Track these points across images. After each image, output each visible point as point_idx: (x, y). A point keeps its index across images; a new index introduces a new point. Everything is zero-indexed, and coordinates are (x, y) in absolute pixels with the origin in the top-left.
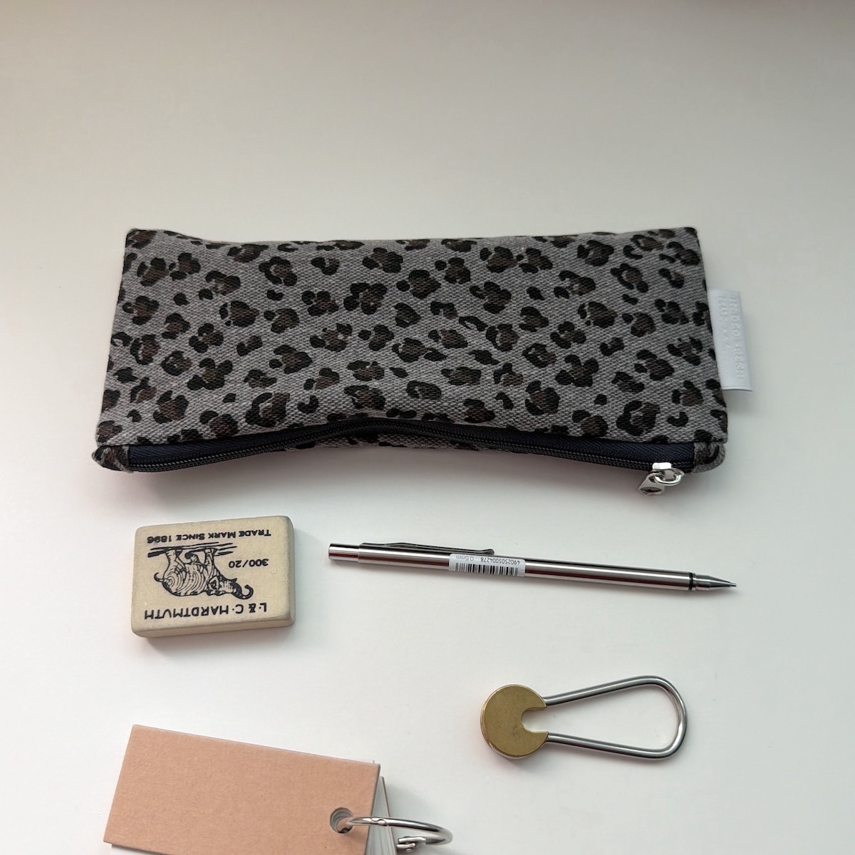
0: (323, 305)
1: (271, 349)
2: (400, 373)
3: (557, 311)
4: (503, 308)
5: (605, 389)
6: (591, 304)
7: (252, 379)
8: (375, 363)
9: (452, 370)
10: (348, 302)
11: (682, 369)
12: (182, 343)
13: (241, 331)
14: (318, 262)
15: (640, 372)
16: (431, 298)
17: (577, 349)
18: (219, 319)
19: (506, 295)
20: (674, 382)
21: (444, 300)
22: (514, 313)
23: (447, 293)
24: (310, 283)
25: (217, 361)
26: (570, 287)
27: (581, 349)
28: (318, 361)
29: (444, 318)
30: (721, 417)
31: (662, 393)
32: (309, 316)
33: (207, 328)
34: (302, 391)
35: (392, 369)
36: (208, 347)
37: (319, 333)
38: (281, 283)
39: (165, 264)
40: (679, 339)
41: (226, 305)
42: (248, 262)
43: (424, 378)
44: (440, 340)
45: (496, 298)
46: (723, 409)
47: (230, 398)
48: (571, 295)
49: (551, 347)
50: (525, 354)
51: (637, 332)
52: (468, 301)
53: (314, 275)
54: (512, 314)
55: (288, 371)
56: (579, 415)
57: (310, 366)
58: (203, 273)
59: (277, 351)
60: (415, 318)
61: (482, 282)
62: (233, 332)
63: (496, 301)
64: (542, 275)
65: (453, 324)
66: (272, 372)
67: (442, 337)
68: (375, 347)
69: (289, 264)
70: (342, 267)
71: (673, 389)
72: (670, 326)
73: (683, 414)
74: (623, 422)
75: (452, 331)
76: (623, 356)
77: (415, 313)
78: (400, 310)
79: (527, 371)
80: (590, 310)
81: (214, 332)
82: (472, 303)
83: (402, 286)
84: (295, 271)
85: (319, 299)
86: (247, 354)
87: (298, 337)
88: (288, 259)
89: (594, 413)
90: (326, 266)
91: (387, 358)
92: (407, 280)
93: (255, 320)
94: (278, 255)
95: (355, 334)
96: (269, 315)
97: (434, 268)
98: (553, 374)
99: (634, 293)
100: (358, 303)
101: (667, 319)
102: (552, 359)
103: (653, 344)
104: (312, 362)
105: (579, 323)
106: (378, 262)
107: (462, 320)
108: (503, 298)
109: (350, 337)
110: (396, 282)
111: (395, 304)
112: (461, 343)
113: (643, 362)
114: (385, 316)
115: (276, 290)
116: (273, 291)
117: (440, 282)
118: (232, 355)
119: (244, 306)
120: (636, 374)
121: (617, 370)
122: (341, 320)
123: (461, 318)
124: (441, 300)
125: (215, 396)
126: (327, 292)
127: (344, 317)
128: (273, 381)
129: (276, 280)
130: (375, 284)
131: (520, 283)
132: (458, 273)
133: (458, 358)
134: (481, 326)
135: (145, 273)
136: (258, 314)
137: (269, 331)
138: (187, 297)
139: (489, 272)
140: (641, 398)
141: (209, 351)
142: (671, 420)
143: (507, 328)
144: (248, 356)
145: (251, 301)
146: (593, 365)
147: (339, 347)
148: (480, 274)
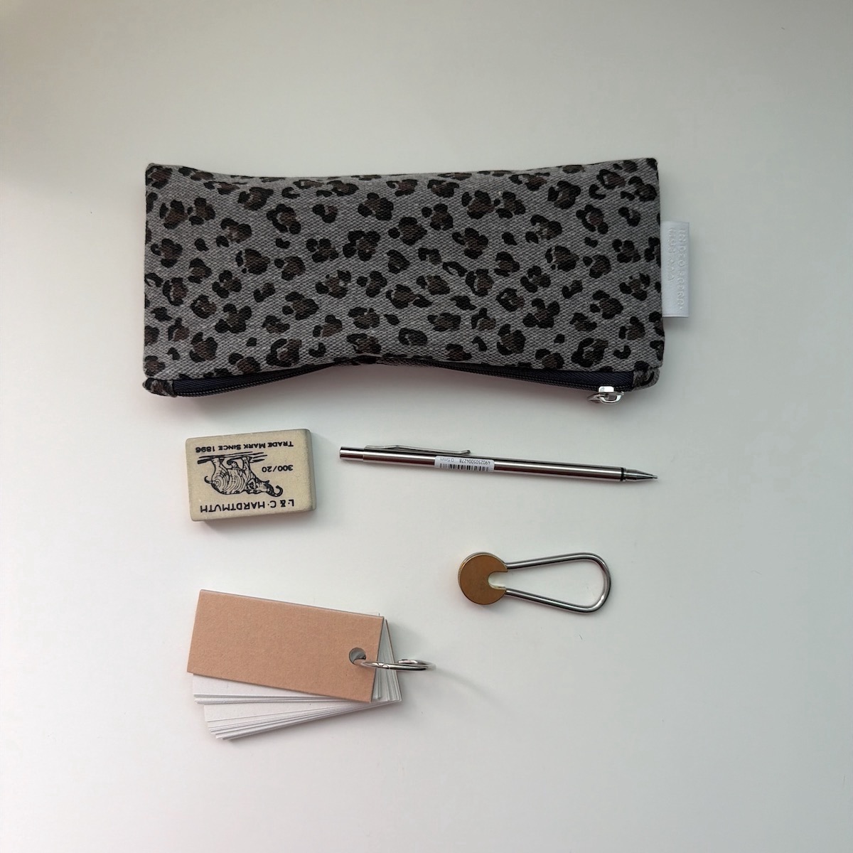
0: (325, 252)
1: (283, 296)
2: (393, 320)
3: (528, 255)
4: (481, 253)
5: (564, 329)
6: (558, 248)
7: (269, 324)
8: (372, 310)
9: (436, 316)
10: (346, 249)
11: (630, 306)
12: (205, 287)
13: (256, 279)
14: (318, 209)
15: (594, 312)
16: (418, 245)
17: (543, 293)
18: (236, 266)
19: (484, 241)
20: (622, 320)
21: (430, 246)
22: (490, 258)
23: (432, 239)
24: (312, 231)
25: (238, 306)
26: (540, 232)
27: (546, 293)
28: (323, 307)
29: (430, 264)
30: (659, 347)
31: (611, 330)
32: (313, 263)
33: (226, 275)
34: (311, 338)
35: (386, 316)
36: (228, 293)
37: (323, 280)
38: (287, 231)
39: (183, 207)
40: (631, 278)
41: (240, 253)
42: (256, 210)
43: (413, 325)
44: (427, 287)
45: (475, 244)
46: (662, 339)
47: (252, 342)
48: (540, 240)
49: (521, 291)
50: (498, 298)
51: (595, 274)
52: (451, 247)
53: (315, 223)
54: (488, 260)
55: (299, 317)
56: (541, 353)
57: (318, 312)
58: (218, 220)
59: (288, 298)
60: (405, 264)
61: (463, 229)
62: (249, 279)
63: (475, 247)
64: (515, 220)
65: (436, 270)
66: (285, 319)
67: (428, 283)
68: (372, 293)
69: (293, 212)
70: (340, 216)
71: (620, 326)
72: (624, 265)
73: (627, 348)
74: (577, 357)
75: (437, 277)
76: (581, 298)
77: (405, 259)
78: (392, 257)
79: (499, 314)
80: (556, 254)
81: (233, 279)
82: (454, 249)
83: (393, 233)
84: (299, 220)
85: (321, 246)
86: (262, 300)
87: (305, 284)
88: (292, 207)
89: (553, 351)
90: (326, 214)
91: (381, 305)
92: (398, 228)
93: (266, 267)
94: (283, 203)
95: (354, 280)
96: (279, 263)
97: (421, 215)
98: (521, 317)
99: (595, 235)
100: (356, 250)
101: (623, 259)
102: (520, 302)
103: (608, 284)
104: (318, 308)
105: (545, 267)
106: (371, 209)
107: (445, 266)
108: (481, 244)
109: (349, 284)
110: (387, 230)
111: (387, 251)
112: (445, 290)
113: (597, 303)
114: (379, 263)
115: (283, 239)
116: (281, 239)
117: (426, 229)
118: (250, 301)
119: (256, 254)
120: (590, 314)
121: (575, 311)
122: (341, 267)
123: (444, 263)
124: (429, 247)
125: (240, 340)
126: (327, 239)
127: (344, 263)
128: (286, 327)
129: (282, 229)
130: (370, 232)
131: (496, 229)
132: (442, 219)
133: (442, 304)
134: (462, 271)
135: (167, 215)
136: (269, 262)
137: (280, 278)
138: (206, 243)
139: (469, 219)
140: (593, 336)
141: (230, 297)
142: (617, 353)
143: (483, 273)
144: (264, 303)
145: (262, 249)
146: (555, 308)
147: (341, 293)
148: (462, 221)
